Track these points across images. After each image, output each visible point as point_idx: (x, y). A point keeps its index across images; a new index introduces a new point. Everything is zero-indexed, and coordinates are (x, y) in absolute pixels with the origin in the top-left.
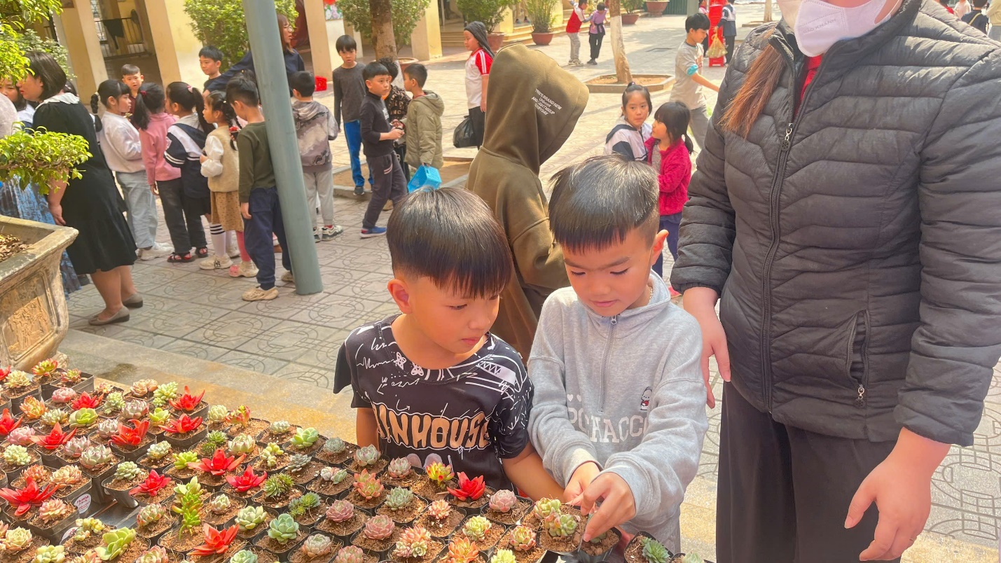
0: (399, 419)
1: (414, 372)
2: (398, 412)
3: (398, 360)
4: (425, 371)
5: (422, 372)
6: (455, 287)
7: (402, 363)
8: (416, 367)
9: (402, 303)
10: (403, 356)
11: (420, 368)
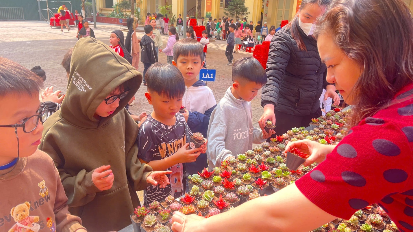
0: (171, 145)
1: (169, 128)
2: (170, 143)
3: (163, 127)
4: (172, 126)
5: (171, 127)
6: (164, 96)
7: (164, 127)
8: (169, 126)
9: (149, 100)
10: (164, 124)
11: (170, 126)
